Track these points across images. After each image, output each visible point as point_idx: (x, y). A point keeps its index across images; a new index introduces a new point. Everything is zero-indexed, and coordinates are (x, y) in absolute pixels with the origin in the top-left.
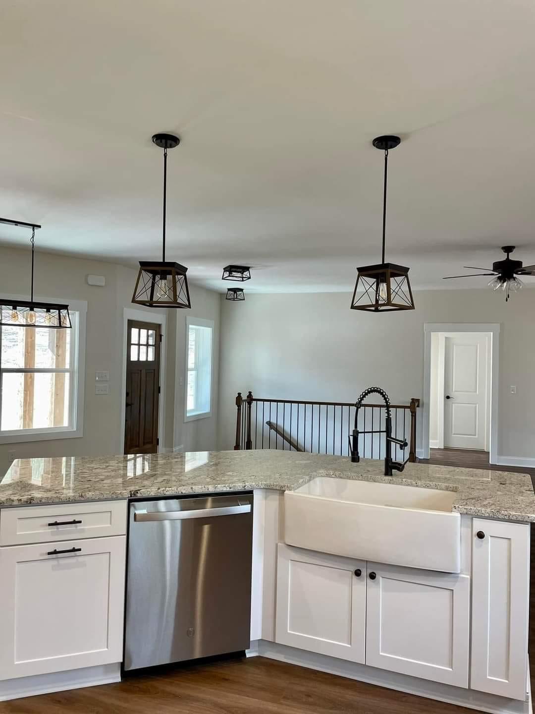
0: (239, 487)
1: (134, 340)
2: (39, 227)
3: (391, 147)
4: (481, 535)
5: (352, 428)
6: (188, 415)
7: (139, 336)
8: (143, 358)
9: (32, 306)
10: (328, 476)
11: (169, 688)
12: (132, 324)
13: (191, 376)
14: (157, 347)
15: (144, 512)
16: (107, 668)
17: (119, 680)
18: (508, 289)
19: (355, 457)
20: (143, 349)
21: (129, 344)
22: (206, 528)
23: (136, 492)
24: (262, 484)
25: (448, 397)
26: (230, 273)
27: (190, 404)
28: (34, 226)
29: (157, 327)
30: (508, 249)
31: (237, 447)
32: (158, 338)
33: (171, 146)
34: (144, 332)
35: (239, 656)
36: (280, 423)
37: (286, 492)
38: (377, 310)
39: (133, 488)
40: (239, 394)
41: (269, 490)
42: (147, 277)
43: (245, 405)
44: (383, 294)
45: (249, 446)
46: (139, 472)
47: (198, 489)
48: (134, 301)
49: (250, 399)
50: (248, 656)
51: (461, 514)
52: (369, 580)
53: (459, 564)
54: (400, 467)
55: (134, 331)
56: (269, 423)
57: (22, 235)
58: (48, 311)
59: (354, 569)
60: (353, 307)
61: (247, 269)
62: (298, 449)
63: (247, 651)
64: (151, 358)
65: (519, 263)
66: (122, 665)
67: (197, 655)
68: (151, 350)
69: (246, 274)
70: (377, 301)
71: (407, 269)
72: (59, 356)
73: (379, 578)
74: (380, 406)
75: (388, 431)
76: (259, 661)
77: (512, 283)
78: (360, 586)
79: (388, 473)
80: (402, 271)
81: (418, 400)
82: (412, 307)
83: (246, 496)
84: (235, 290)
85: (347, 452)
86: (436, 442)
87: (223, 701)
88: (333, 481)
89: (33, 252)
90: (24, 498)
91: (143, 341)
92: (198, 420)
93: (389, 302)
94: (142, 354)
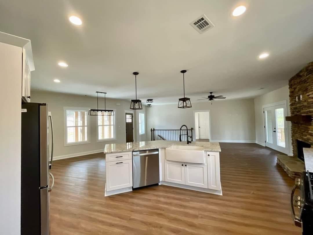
0: (156, 148)
1: (127, 117)
2: (106, 93)
3: (185, 72)
4: (209, 155)
5: (180, 134)
6: (140, 134)
7: (128, 116)
8: (129, 122)
9: (105, 111)
10: (175, 145)
11: (143, 192)
12: (126, 114)
13: (140, 125)
14: (132, 119)
15: (136, 154)
16: (129, 188)
17: (132, 190)
18: (211, 102)
19: (180, 140)
20: (129, 119)
21: (126, 118)
22: (147, 158)
23: (134, 150)
24: (161, 147)
25: (199, 127)
26: (148, 101)
27: (140, 132)
28: (105, 93)
29: (132, 114)
30: (211, 93)
31: (152, 140)
32: (132, 117)
33: (137, 75)
34: (129, 115)
35: (157, 185)
36: (161, 135)
37: (166, 149)
38: (183, 108)
39: (133, 149)
40: (151, 129)
41: (162, 148)
42: (133, 103)
43: (153, 131)
44: (185, 104)
45: (154, 140)
46: (130, 148)
47: (144, 149)
48: (130, 109)
49: (154, 130)
50: (159, 184)
51: (204, 151)
52: (185, 167)
53: (205, 162)
54: (190, 142)
55: (127, 115)
56: (159, 135)
57: (102, 95)
58: (109, 112)
59: (182, 164)
60: (178, 107)
61: (152, 100)
62: (164, 140)
63: (159, 183)
64: (131, 121)
65: (214, 96)
66: (133, 187)
67: (145, 185)
68: (131, 119)
69: (152, 101)
70: (183, 106)
71: (190, 99)
72: (110, 122)
73: (187, 166)
74: (186, 130)
75: (188, 134)
76: (161, 186)
77: (212, 100)
78: (183, 168)
79: (188, 143)
80: (189, 99)
81: (193, 128)
82: (191, 107)
83: (157, 150)
84: (149, 105)
85: (179, 140)
86: (197, 138)
87: (155, 194)
88: (176, 146)
89: (105, 99)
90: (110, 152)
91: (129, 117)
92: (142, 135)
93: (186, 106)
94: (129, 120)
